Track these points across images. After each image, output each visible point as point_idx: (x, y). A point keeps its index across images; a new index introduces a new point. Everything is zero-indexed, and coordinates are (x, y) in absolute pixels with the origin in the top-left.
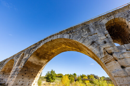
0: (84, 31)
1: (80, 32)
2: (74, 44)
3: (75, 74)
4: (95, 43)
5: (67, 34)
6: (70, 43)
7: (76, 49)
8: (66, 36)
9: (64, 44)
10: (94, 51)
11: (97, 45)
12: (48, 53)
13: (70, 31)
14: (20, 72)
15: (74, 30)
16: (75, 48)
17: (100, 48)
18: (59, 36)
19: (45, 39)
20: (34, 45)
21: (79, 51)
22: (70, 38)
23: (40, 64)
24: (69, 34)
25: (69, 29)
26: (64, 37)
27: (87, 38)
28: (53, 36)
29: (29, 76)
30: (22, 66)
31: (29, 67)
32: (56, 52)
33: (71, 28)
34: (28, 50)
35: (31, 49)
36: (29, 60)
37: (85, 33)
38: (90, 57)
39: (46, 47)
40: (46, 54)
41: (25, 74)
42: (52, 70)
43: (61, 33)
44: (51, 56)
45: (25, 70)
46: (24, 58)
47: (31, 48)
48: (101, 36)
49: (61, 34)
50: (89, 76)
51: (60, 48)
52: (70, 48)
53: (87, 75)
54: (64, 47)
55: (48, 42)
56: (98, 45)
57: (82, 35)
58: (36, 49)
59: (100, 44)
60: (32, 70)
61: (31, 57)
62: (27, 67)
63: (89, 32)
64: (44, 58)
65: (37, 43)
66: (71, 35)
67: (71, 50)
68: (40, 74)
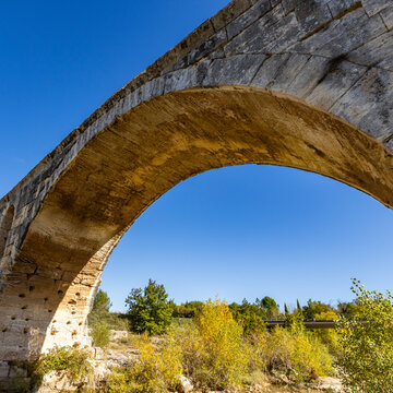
0: (279, 16)
1: (258, 30)
2: (230, 114)
3: (266, 302)
4: (345, 65)
5: (186, 67)
6: (208, 114)
7: (246, 147)
8: (183, 80)
9: (179, 129)
10: (341, 109)
11: (364, 69)
12: (113, 194)
13: (201, 45)
14: (9, 279)
15: (218, 35)
16: (244, 140)
17: (378, 81)
18: (147, 90)
19: (87, 124)
20: (43, 162)
21: (265, 157)
22: (205, 83)
23: (85, 248)
24: (194, 62)
25: (193, 35)
26: (170, 86)
27: (300, 49)
28: (121, 95)
29: (46, 299)
30: (13, 256)
31: (41, 259)
32: (148, 185)
33: (206, 28)
34: (27, 190)
35: (36, 182)
36: (33, 228)
37: (285, 29)
38: (334, 176)
39: (95, 159)
40: (102, 195)
41: (31, 288)
42: (151, 284)
43: (155, 70)
44: (127, 204)
45: (29, 275)
46: (16, 223)
47: (35, 176)
48: (384, 11)
49: (159, 75)
50: (348, 306)
51: (165, 157)
52: (216, 147)
53: (334, 305)
54: (184, 149)
55: (100, 134)
56: (369, 68)
57: (270, 46)
58: (57, 177)
59: (380, 61)
60: (57, 274)
61: (41, 217)
62: (33, 262)
63: (308, 14)
64: (100, 219)
65: (54, 152)
66: (208, 62)
67: (223, 161)
68: (93, 289)
